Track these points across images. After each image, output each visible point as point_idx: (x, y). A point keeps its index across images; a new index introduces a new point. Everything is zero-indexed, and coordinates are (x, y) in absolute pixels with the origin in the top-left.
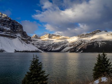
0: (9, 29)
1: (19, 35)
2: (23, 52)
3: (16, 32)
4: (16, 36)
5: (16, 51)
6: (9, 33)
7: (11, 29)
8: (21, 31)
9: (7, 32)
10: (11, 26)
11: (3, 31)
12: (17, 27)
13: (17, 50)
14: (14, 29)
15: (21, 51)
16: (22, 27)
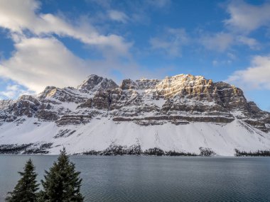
0: (212, 104)
1: (237, 113)
2: (258, 154)
3: (230, 108)
4: (231, 115)
5: (239, 154)
6: (215, 111)
7: (218, 103)
8: (240, 104)
9: (211, 110)
10: (216, 97)
11: (202, 111)
12: (230, 96)
13: (241, 151)
14: (223, 101)
15: (252, 152)
16: (242, 92)
